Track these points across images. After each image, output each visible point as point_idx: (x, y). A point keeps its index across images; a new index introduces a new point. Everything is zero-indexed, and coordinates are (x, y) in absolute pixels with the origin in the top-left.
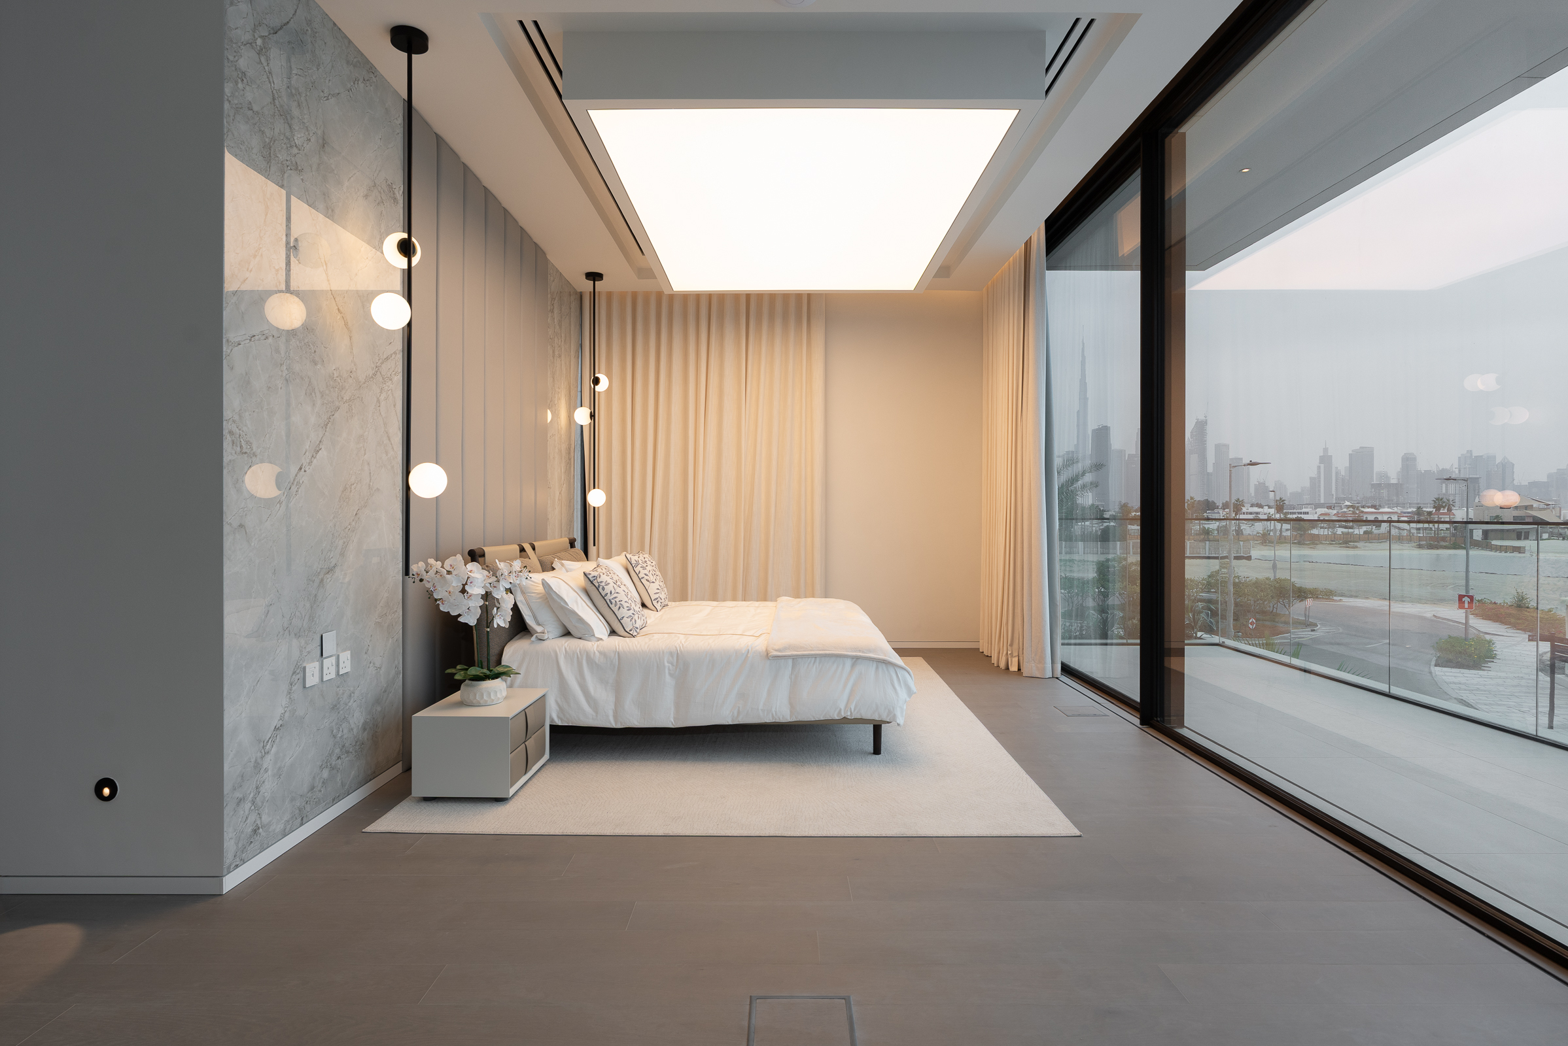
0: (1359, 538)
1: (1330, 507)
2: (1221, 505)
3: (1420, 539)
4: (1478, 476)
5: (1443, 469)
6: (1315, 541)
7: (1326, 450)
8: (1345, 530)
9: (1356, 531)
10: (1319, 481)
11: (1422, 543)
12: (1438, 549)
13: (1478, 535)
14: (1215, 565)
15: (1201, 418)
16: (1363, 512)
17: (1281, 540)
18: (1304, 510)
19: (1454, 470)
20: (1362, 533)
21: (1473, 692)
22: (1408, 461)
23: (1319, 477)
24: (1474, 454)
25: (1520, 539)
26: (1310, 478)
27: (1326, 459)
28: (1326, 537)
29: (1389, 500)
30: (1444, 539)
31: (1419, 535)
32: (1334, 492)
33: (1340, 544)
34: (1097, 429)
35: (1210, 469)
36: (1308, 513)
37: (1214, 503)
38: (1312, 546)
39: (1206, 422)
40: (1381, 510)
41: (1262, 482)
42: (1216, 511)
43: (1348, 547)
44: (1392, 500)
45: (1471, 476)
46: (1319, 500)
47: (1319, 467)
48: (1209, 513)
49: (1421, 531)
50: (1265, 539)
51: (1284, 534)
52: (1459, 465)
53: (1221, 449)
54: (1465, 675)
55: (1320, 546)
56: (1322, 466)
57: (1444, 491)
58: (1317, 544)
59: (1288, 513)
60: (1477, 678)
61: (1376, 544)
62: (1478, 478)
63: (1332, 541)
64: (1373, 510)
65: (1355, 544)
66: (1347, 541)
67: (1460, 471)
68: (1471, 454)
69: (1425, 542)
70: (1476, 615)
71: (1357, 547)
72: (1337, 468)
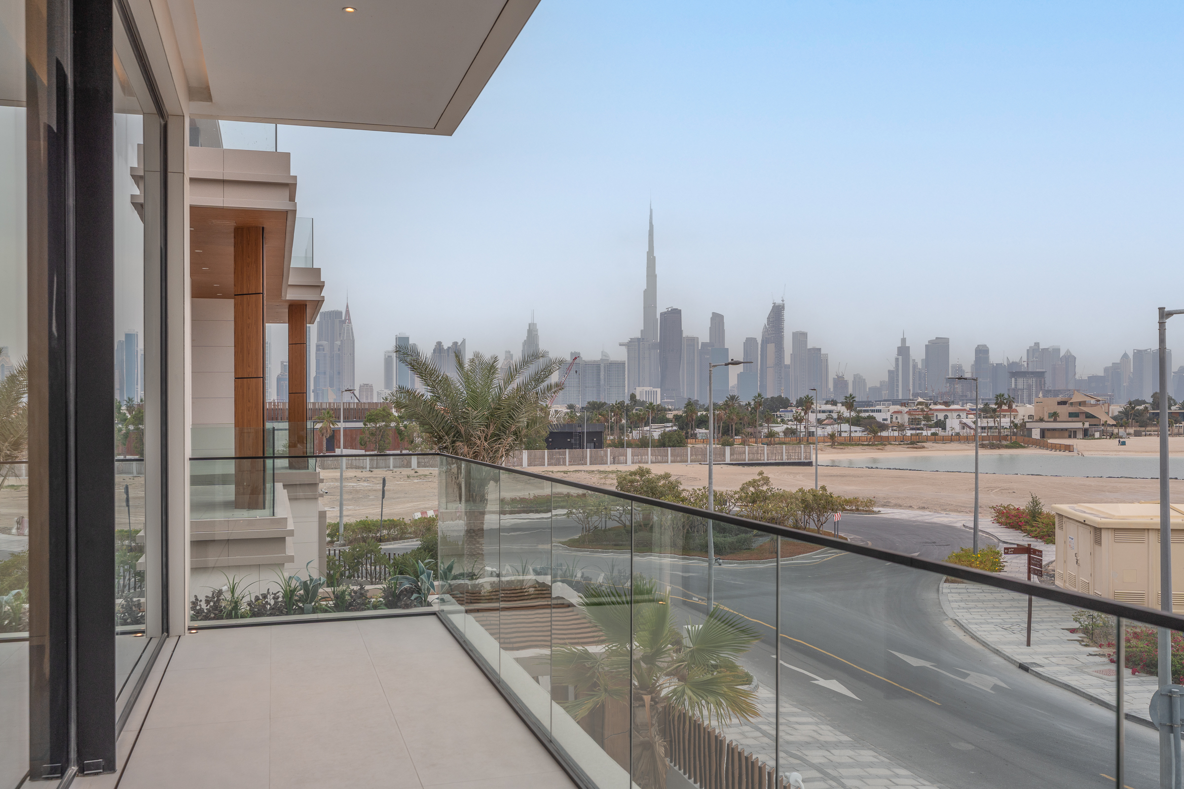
0: (927, 439)
1: (903, 404)
2: (795, 403)
3: (983, 439)
4: (1044, 370)
5: (1013, 362)
6: (883, 443)
7: (904, 340)
8: (914, 432)
9: (925, 433)
10: (898, 375)
11: (984, 442)
12: (999, 448)
13: (1036, 434)
14: (752, 474)
15: (779, 302)
16: (933, 410)
17: (850, 442)
18: (878, 408)
19: (1023, 363)
20: (929, 435)
21: (970, 610)
22: (982, 352)
23: (897, 370)
24: (1041, 347)
25: (1071, 438)
26: (889, 371)
27: (903, 350)
28: (895, 439)
29: (962, 396)
30: (1005, 438)
31: (983, 434)
32: (911, 388)
33: (908, 444)
34: (665, 313)
35: (787, 361)
36: (880, 411)
37: (787, 400)
38: (880, 447)
39: (783, 307)
40: (953, 407)
41: (840, 375)
42: (789, 409)
43: (916, 448)
44: (966, 396)
45: (1037, 370)
46: (897, 395)
47: (897, 360)
48: (782, 411)
49: (986, 431)
50: (834, 441)
51: (852, 435)
52: (1028, 359)
53: (800, 338)
54: (969, 590)
55: (889, 447)
56: (900, 357)
57: (1013, 386)
58: (885, 445)
59: (861, 411)
60: (979, 593)
61: (941, 445)
62: (1043, 373)
63: (901, 442)
64: (943, 407)
65: (922, 444)
66: (914, 443)
67: (1028, 364)
68: (1039, 347)
69: (988, 442)
70: (1001, 523)
71: (924, 447)
72: (914, 360)
